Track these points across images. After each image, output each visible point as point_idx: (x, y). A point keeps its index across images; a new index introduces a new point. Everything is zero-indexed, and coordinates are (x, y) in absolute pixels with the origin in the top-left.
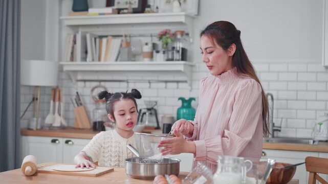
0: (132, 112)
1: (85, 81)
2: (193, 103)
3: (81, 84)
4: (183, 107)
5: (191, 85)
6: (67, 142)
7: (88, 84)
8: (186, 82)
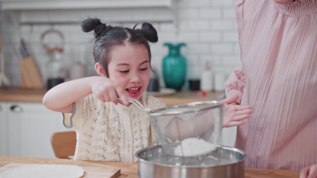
0: (142, 70)
1: (31, 24)
2: (183, 50)
3: (26, 29)
4: (170, 55)
5: (177, 26)
6: (13, 108)
7: (36, 28)
8: (170, 22)
